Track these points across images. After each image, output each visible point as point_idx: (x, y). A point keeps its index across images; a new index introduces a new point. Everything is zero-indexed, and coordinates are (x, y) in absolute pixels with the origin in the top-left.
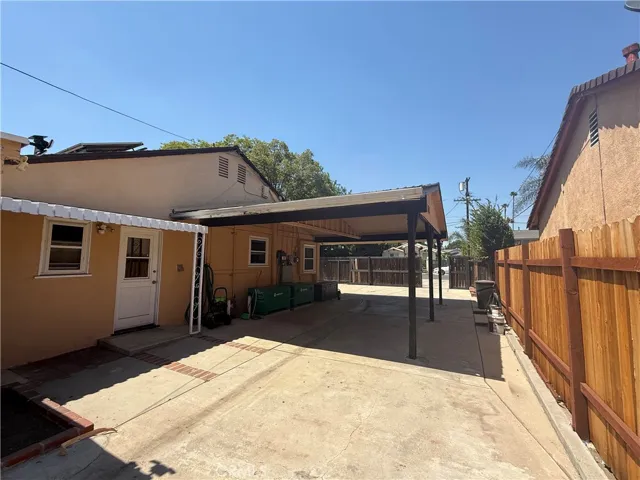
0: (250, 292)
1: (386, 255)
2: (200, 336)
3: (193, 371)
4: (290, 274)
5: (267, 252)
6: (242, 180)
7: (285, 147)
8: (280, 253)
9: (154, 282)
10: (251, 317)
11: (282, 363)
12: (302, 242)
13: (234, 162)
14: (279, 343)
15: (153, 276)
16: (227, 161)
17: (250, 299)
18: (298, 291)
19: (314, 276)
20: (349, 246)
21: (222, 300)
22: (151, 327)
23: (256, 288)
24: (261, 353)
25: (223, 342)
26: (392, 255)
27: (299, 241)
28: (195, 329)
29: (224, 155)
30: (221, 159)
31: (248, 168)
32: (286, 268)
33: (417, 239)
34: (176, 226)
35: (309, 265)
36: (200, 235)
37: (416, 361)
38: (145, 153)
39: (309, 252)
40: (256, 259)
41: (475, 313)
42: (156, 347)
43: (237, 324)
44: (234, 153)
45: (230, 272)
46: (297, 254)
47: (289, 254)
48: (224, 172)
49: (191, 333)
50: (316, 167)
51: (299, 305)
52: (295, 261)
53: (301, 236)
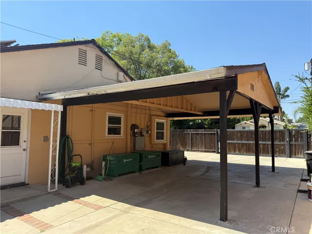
0: (104, 158)
1: (238, 127)
2: (56, 194)
3: (37, 222)
4: (143, 143)
5: (122, 126)
6: (99, 67)
7: (148, 40)
8: (134, 127)
9: (24, 150)
10: (105, 179)
11: (109, 219)
12: (153, 117)
13: (92, 53)
14: (116, 202)
15: (23, 145)
16: (85, 52)
17: (104, 163)
18: (146, 157)
19: (165, 145)
20: (205, 120)
21: (78, 164)
22: (22, 185)
23: (109, 155)
24: (97, 209)
25: (72, 199)
26: (244, 128)
27: (151, 116)
28: (52, 187)
29: (83, 47)
30: (80, 51)
31: (104, 57)
32: (138, 138)
33: (262, 113)
34: (41, 106)
35: (160, 136)
36: (56, 112)
37: (226, 223)
38: (18, 48)
39: (160, 126)
40: (112, 131)
41: (302, 180)
42: (19, 201)
43: (90, 184)
44: (91, 45)
45: (90, 142)
46: (149, 128)
47: (142, 126)
48: (83, 61)
49: (49, 190)
50: (173, 55)
51: (147, 169)
52: (147, 132)
53: (153, 113)
